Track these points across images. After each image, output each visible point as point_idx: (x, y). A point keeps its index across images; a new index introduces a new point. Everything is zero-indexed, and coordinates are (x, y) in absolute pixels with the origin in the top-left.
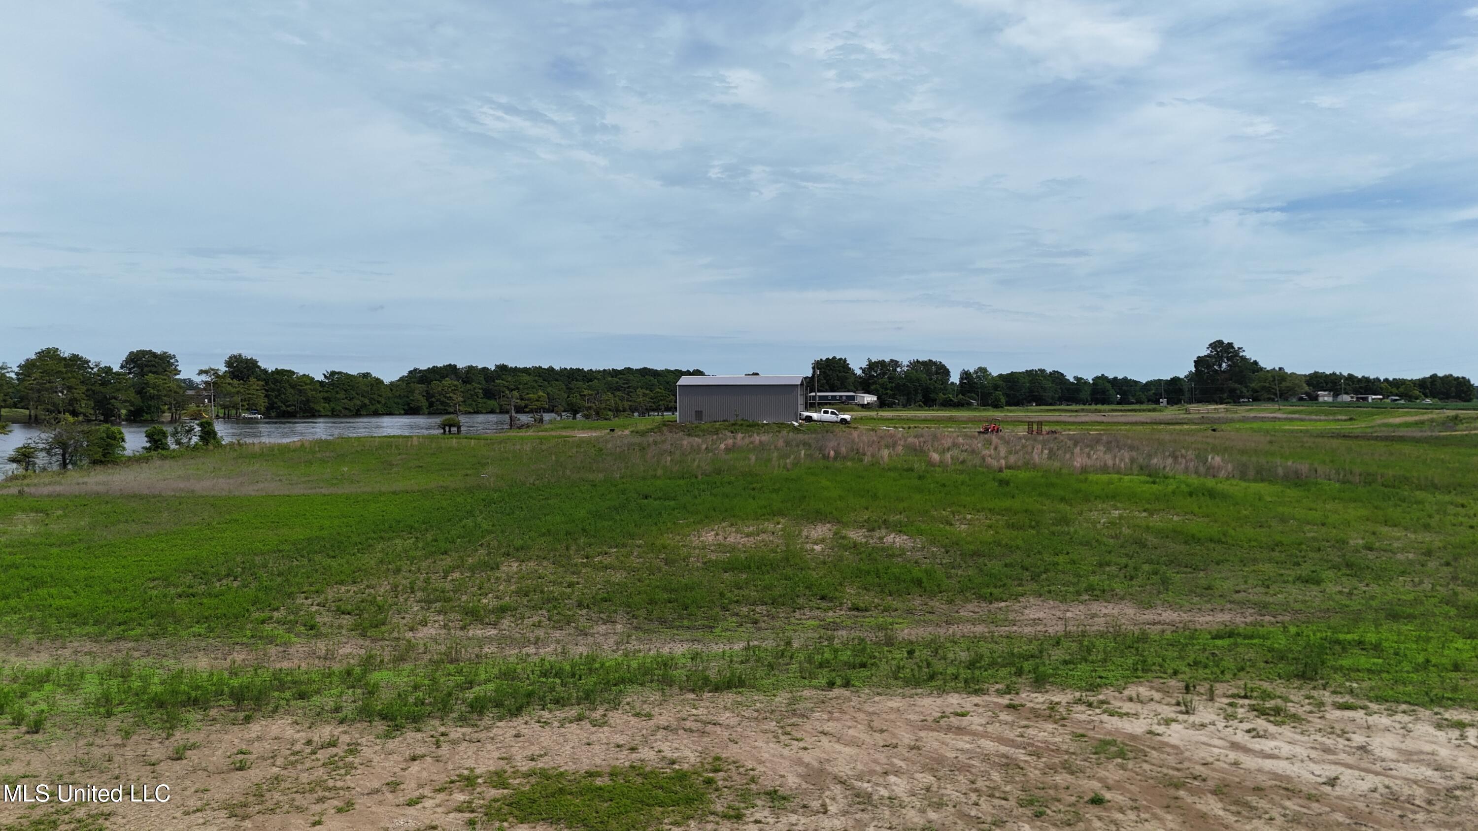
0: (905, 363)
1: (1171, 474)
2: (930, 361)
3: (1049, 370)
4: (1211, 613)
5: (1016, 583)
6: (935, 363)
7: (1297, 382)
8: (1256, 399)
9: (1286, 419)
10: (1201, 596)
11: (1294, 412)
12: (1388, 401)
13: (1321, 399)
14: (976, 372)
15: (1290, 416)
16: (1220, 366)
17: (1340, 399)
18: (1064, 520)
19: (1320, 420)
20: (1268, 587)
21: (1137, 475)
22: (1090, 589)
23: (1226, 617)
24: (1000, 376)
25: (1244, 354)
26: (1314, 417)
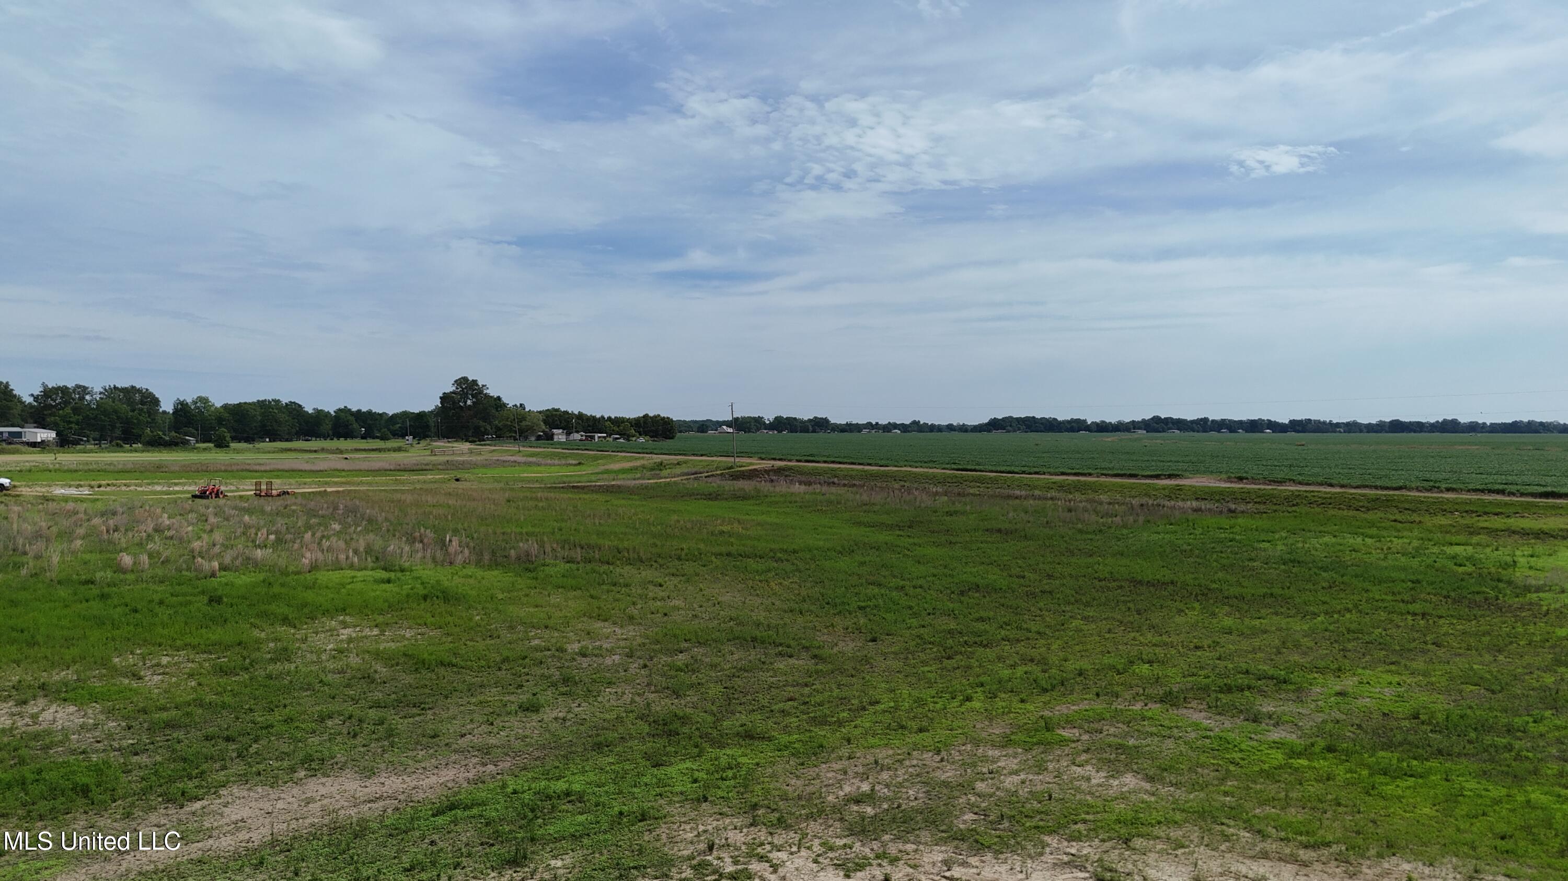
0: (98, 389)
1: (407, 565)
2: (133, 387)
3: (285, 400)
4: (436, 771)
5: (217, 765)
6: (139, 391)
7: (535, 421)
8: (499, 437)
9: (525, 463)
10: (427, 747)
11: (532, 455)
12: (611, 439)
13: (556, 438)
14: (195, 402)
15: (531, 459)
16: (466, 402)
17: (572, 437)
18: (284, 655)
19: (554, 465)
20: (492, 724)
21: (372, 569)
22: (307, 760)
23: (447, 775)
24: (225, 407)
25: (488, 391)
26: (549, 461)
